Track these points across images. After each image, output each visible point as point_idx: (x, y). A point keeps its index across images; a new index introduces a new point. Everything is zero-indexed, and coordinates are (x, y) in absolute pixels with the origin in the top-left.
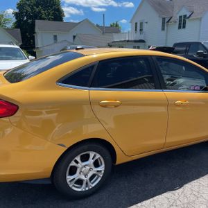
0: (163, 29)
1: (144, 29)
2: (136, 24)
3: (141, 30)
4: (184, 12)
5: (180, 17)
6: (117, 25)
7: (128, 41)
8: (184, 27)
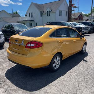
0: (41, 16)
1: (33, 16)
2: (29, 13)
3: (32, 16)
4: (49, 10)
5: (47, 11)
6: (17, 13)
7: (27, 21)
8: (49, 15)
